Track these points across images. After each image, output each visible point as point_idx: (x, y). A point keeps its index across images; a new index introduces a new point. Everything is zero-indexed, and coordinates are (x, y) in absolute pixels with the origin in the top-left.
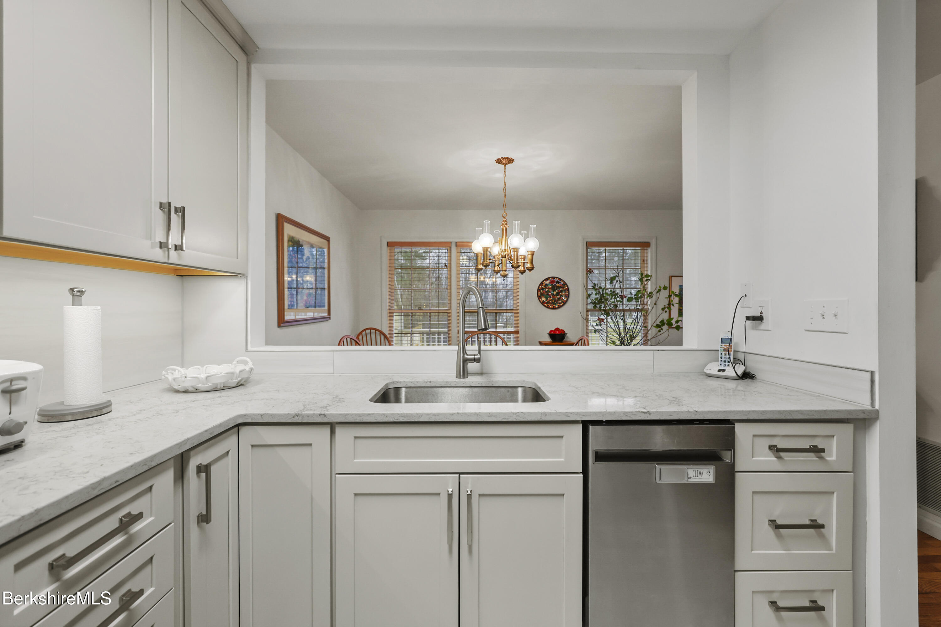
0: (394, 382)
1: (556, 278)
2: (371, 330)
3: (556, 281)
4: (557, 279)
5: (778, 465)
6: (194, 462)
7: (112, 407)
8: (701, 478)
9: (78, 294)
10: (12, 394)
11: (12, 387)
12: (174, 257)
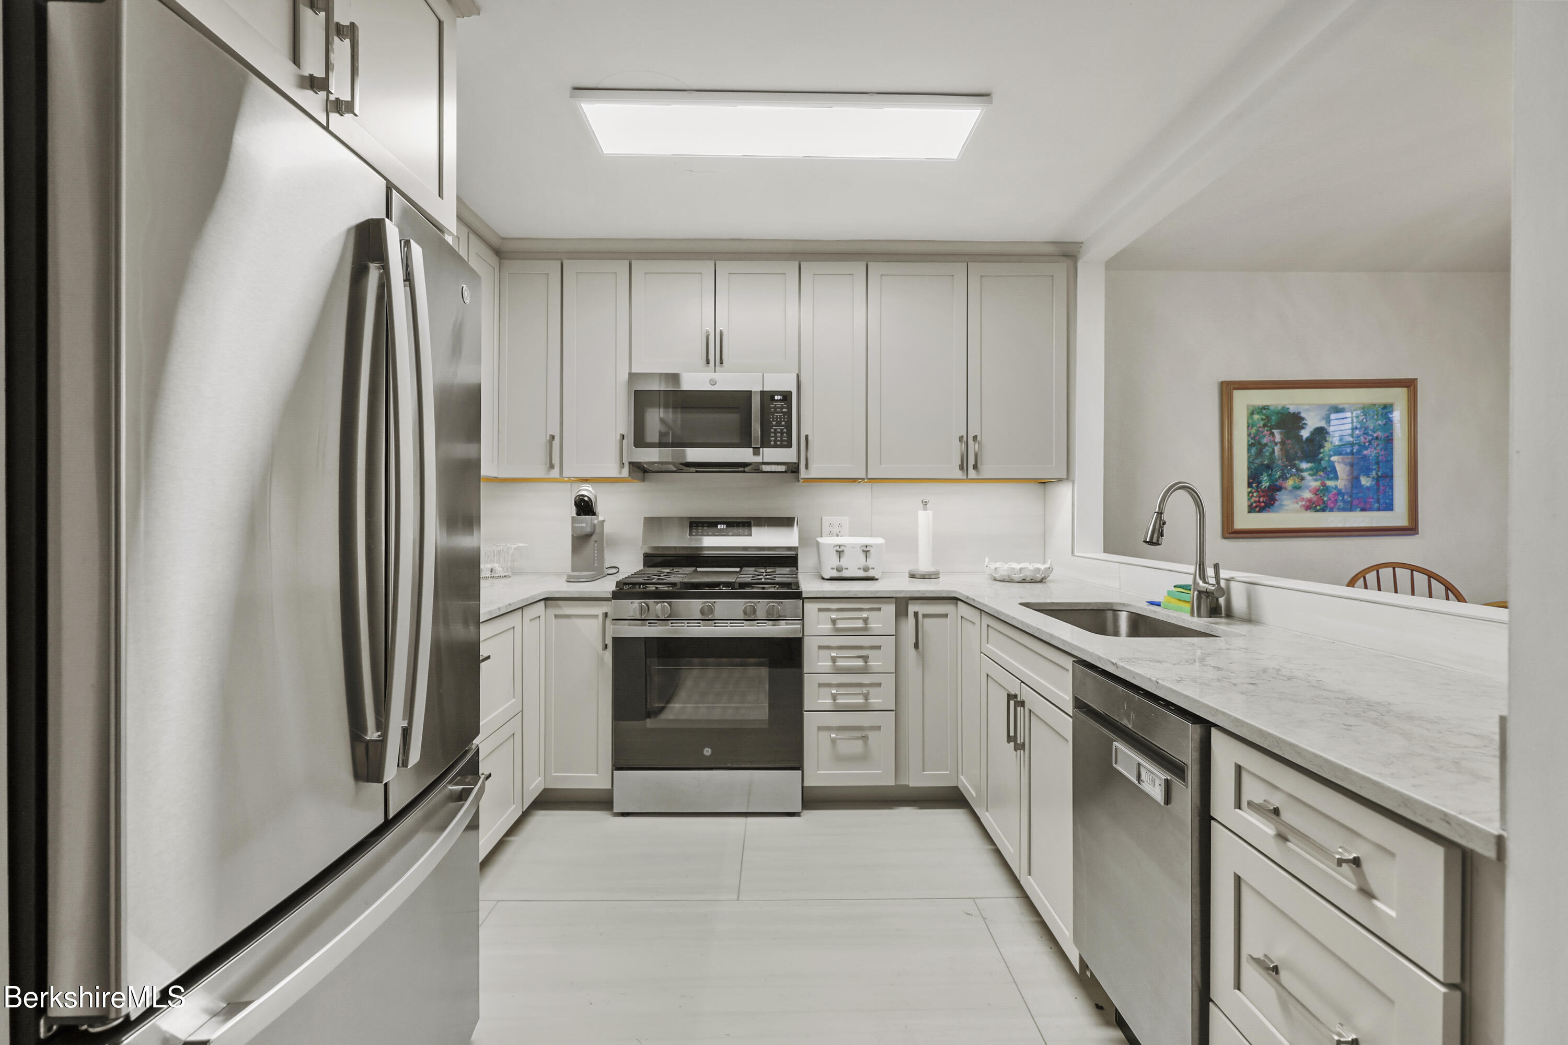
5: (1273, 848)
6: (912, 608)
7: (940, 576)
8: (1152, 788)
9: (925, 504)
10: (866, 552)
11: (866, 549)
12: (972, 473)
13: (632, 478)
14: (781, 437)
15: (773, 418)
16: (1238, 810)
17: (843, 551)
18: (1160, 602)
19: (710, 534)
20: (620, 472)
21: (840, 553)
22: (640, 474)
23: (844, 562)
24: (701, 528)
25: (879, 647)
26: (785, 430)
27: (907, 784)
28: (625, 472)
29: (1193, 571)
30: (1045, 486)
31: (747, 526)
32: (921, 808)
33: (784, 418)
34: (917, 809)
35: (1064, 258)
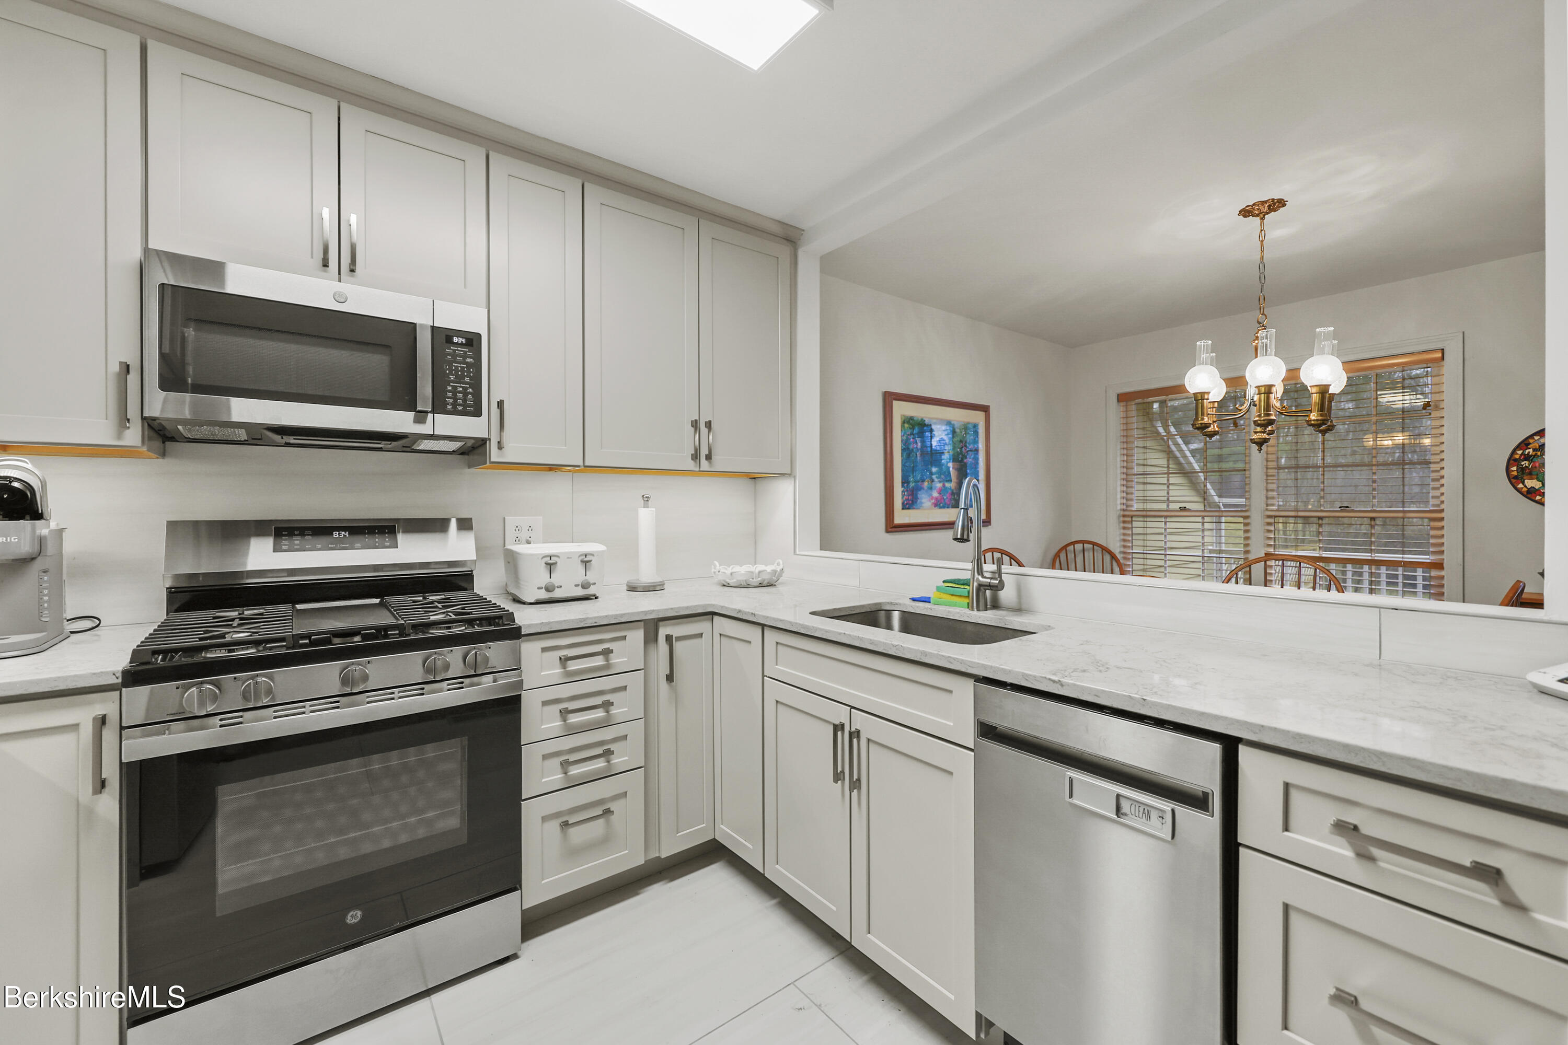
0: (891, 603)
2: (1085, 545)
5: (1357, 871)
6: (663, 631)
7: (665, 586)
8: (1146, 822)
9: (646, 499)
10: (586, 563)
11: (586, 559)
12: (705, 465)
13: (149, 450)
14: (465, 400)
15: (451, 370)
16: (1286, 833)
17: (555, 563)
18: (930, 598)
19: (319, 546)
20: (119, 436)
21: (551, 566)
22: (157, 444)
23: (556, 579)
24: (299, 538)
25: (624, 688)
26: (470, 390)
27: (657, 855)
28: (133, 436)
29: (970, 568)
30: (755, 483)
31: (389, 533)
32: (673, 879)
33: (469, 372)
34: (666, 883)
35: (785, 242)
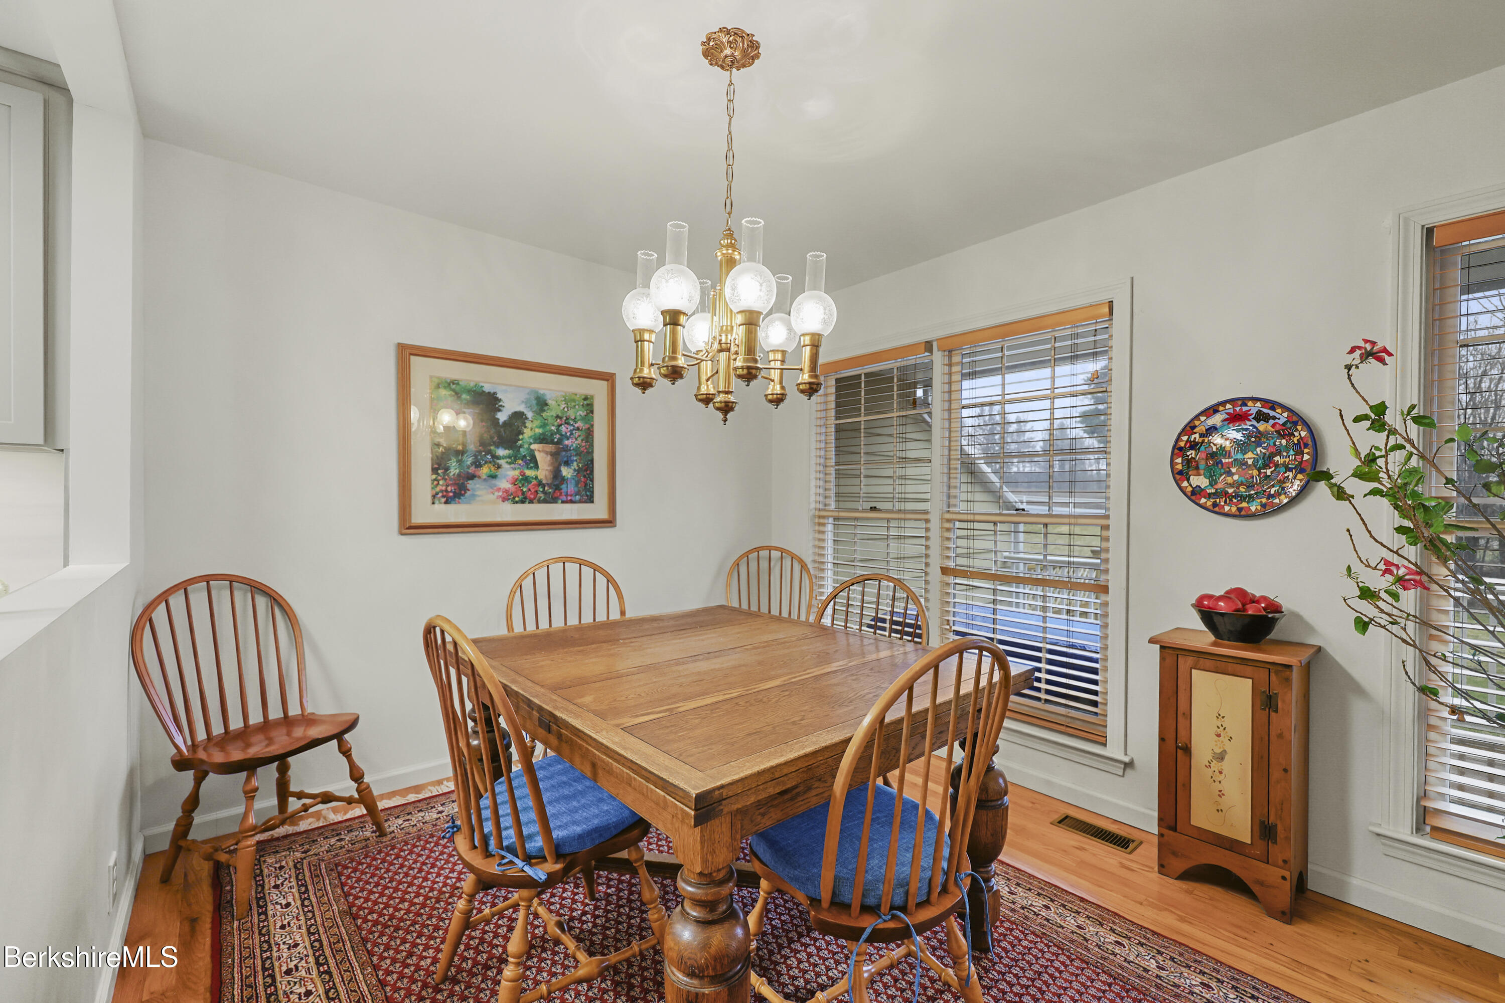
1: (1250, 403)
3: (1254, 411)
4: (1258, 404)
